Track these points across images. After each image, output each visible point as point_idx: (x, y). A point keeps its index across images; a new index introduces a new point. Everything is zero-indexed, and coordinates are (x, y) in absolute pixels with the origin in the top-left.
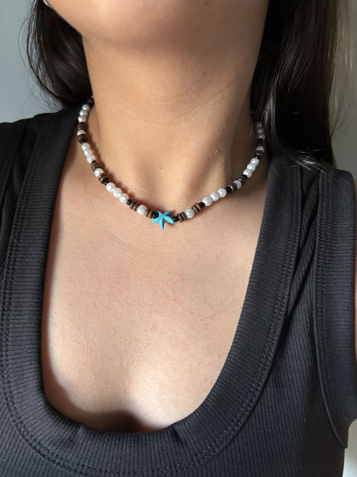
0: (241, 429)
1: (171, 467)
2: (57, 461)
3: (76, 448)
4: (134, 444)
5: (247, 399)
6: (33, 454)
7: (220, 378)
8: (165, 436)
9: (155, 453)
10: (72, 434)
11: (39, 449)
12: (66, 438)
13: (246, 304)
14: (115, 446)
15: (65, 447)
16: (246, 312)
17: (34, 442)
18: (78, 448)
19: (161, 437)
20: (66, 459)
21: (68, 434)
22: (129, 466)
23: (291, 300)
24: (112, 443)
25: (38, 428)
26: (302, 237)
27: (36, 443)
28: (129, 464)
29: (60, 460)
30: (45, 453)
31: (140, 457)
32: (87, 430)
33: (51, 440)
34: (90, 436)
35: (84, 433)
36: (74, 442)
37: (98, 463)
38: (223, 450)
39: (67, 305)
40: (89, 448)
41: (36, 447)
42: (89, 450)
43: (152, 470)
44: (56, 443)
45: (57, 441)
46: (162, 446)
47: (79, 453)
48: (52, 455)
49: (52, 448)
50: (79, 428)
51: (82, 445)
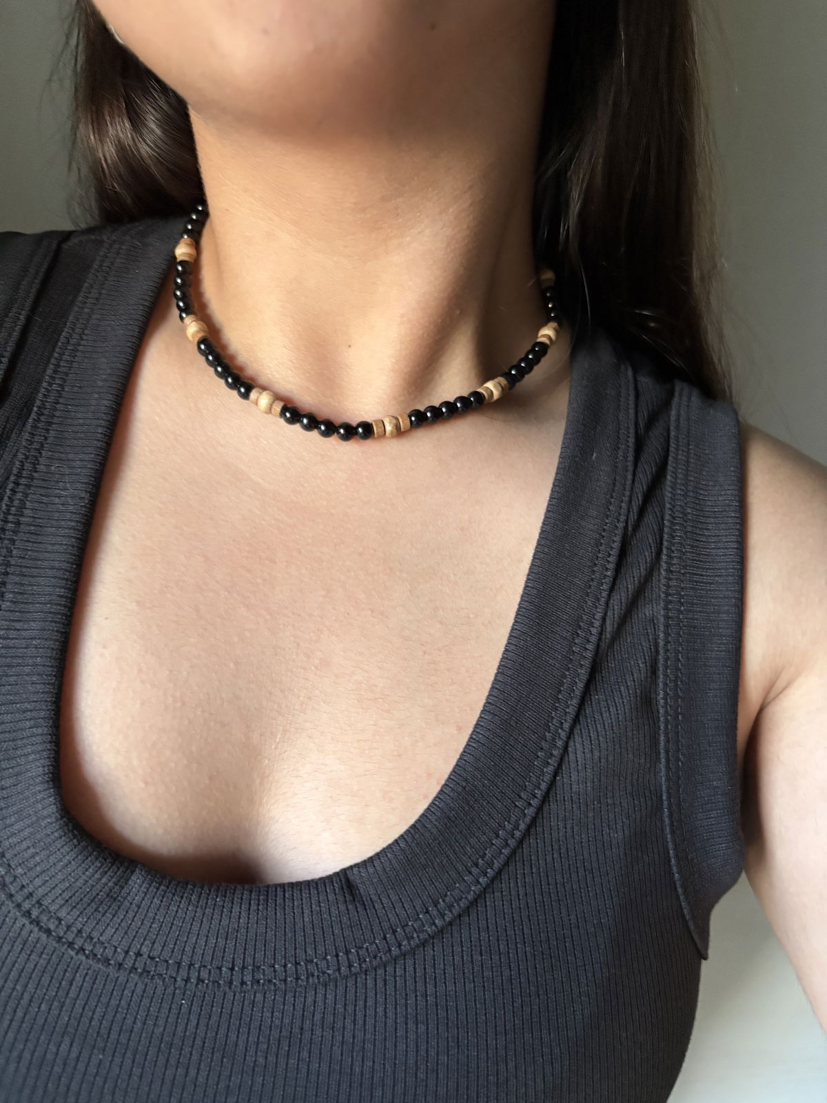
0: (492, 881)
1: (337, 956)
2: (79, 943)
3: (125, 916)
4: (258, 905)
5: (509, 822)
6: (21, 929)
7: (453, 774)
8: (328, 890)
9: (304, 926)
10: (116, 885)
11: (37, 917)
12: (102, 893)
13: (516, 629)
14: (214, 910)
15: (99, 912)
16: (516, 645)
17: (27, 901)
18: (131, 914)
19: (318, 893)
20: (99, 939)
21: (107, 884)
22: (244, 954)
23: (606, 632)
24: (207, 903)
25: (38, 868)
26: (633, 513)
27: (33, 903)
28: (245, 949)
29: (85, 941)
30: (52, 927)
31: (270, 934)
32: (151, 876)
33: (66, 895)
34: (158, 889)
35: (143, 882)
36: (119, 901)
37: (174, 948)
38: (451, 924)
39: (134, 604)
40: (156, 914)
41: (31, 912)
42: (154, 918)
43: (296, 961)
44: (78, 904)
45: (81, 900)
46: (320, 911)
47: (130, 924)
48: (68, 930)
49: (68, 914)
50: (133, 872)
51: (139, 907)
